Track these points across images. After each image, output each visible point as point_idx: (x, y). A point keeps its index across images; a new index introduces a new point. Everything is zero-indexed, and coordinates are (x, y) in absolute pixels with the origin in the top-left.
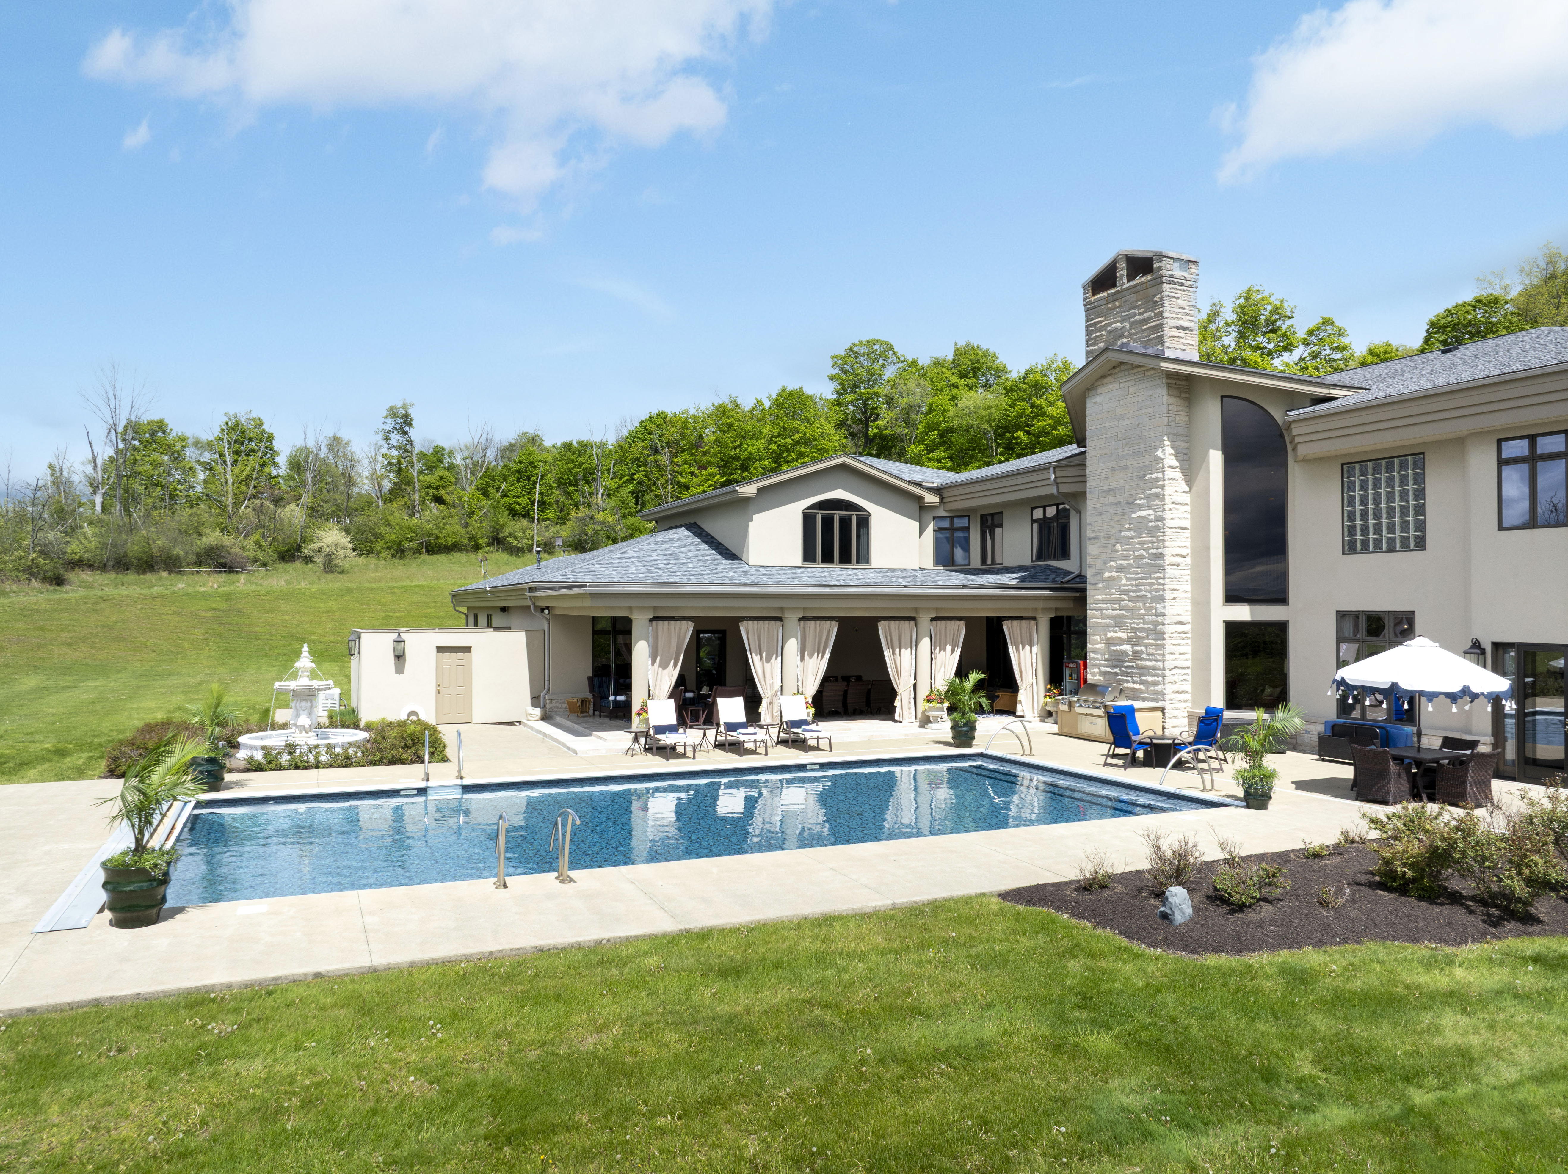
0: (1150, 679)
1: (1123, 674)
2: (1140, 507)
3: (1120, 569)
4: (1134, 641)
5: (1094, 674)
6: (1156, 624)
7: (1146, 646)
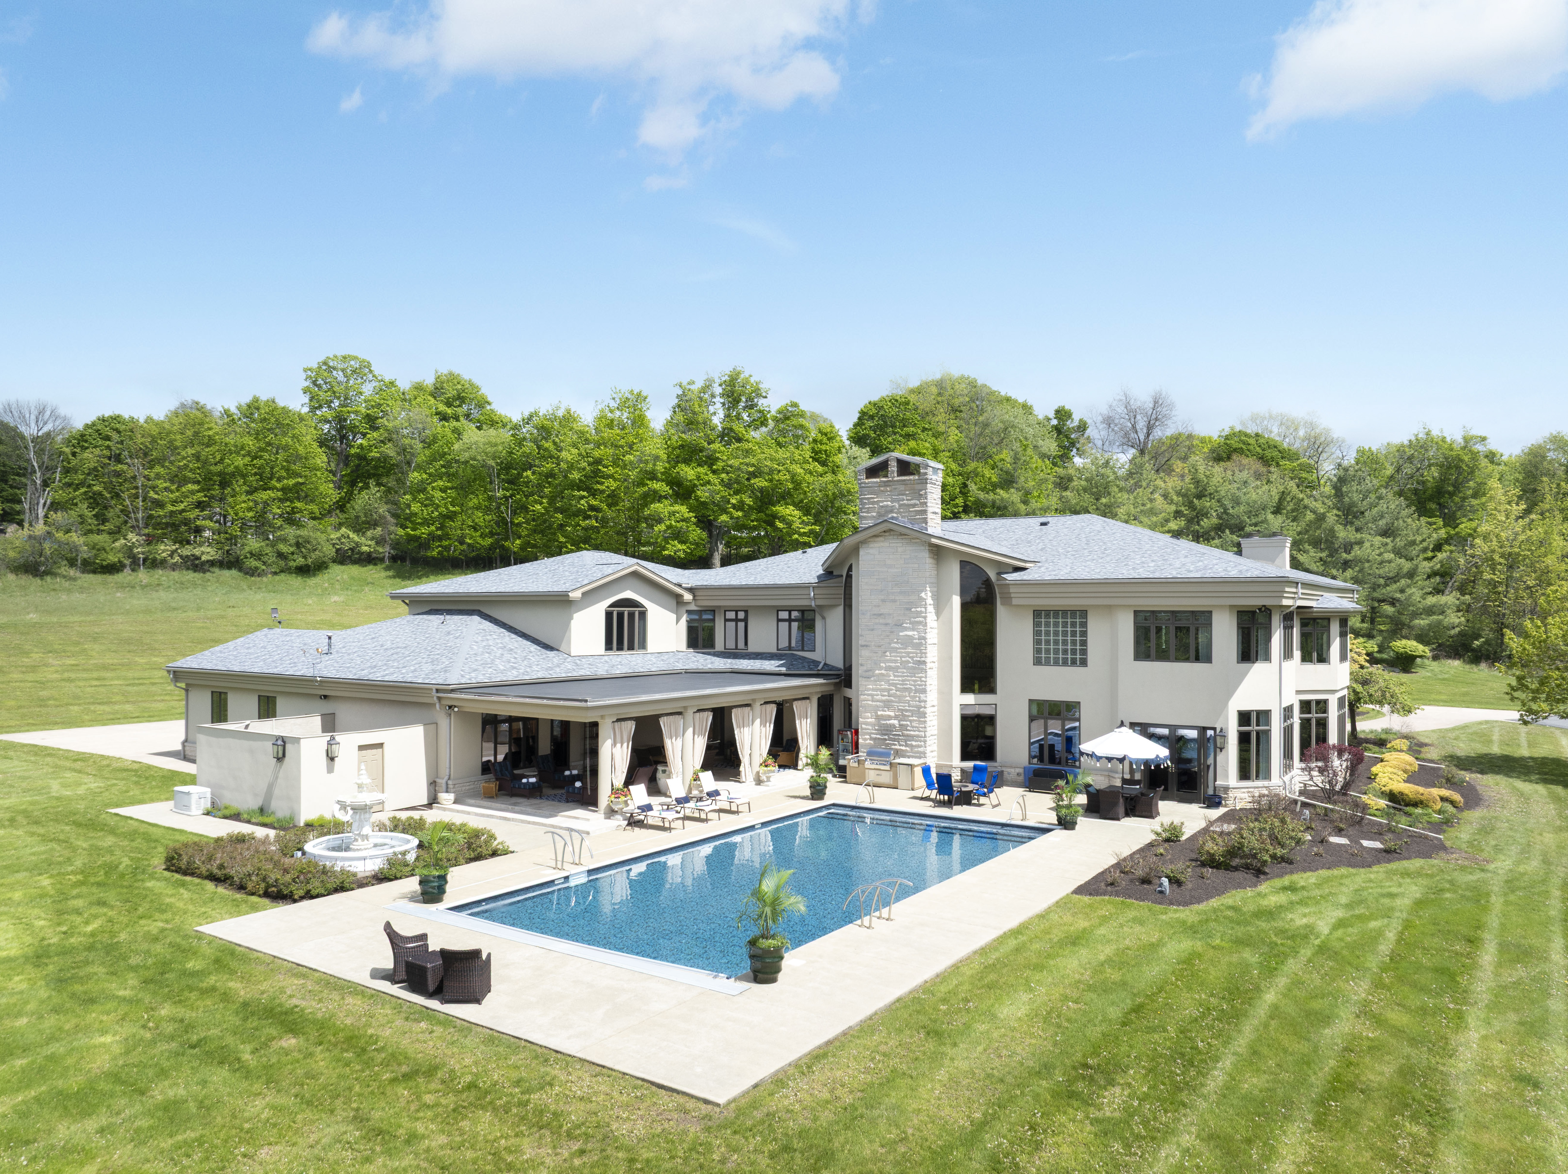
0: (914, 743)
1: (890, 739)
2: (906, 629)
3: (888, 669)
4: (901, 717)
5: (865, 739)
6: (920, 707)
7: (911, 721)
